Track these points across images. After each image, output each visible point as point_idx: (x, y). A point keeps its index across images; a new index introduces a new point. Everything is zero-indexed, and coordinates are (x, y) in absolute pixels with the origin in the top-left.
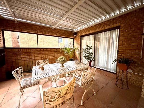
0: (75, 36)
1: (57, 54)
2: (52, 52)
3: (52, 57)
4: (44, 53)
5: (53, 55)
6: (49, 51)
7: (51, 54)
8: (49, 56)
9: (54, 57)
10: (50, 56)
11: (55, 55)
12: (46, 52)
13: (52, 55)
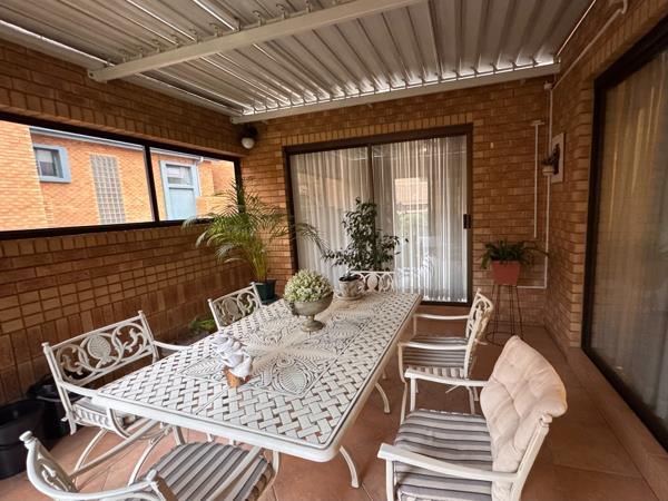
0: (247, 144)
1: (151, 270)
2: (109, 260)
3: (120, 297)
4: (42, 272)
5: (126, 276)
6: (84, 254)
7: (106, 272)
8: (89, 295)
9: (130, 294)
10: (104, 291)
11: (136, 274)
12: (66, 267)
13: (115, 278)
